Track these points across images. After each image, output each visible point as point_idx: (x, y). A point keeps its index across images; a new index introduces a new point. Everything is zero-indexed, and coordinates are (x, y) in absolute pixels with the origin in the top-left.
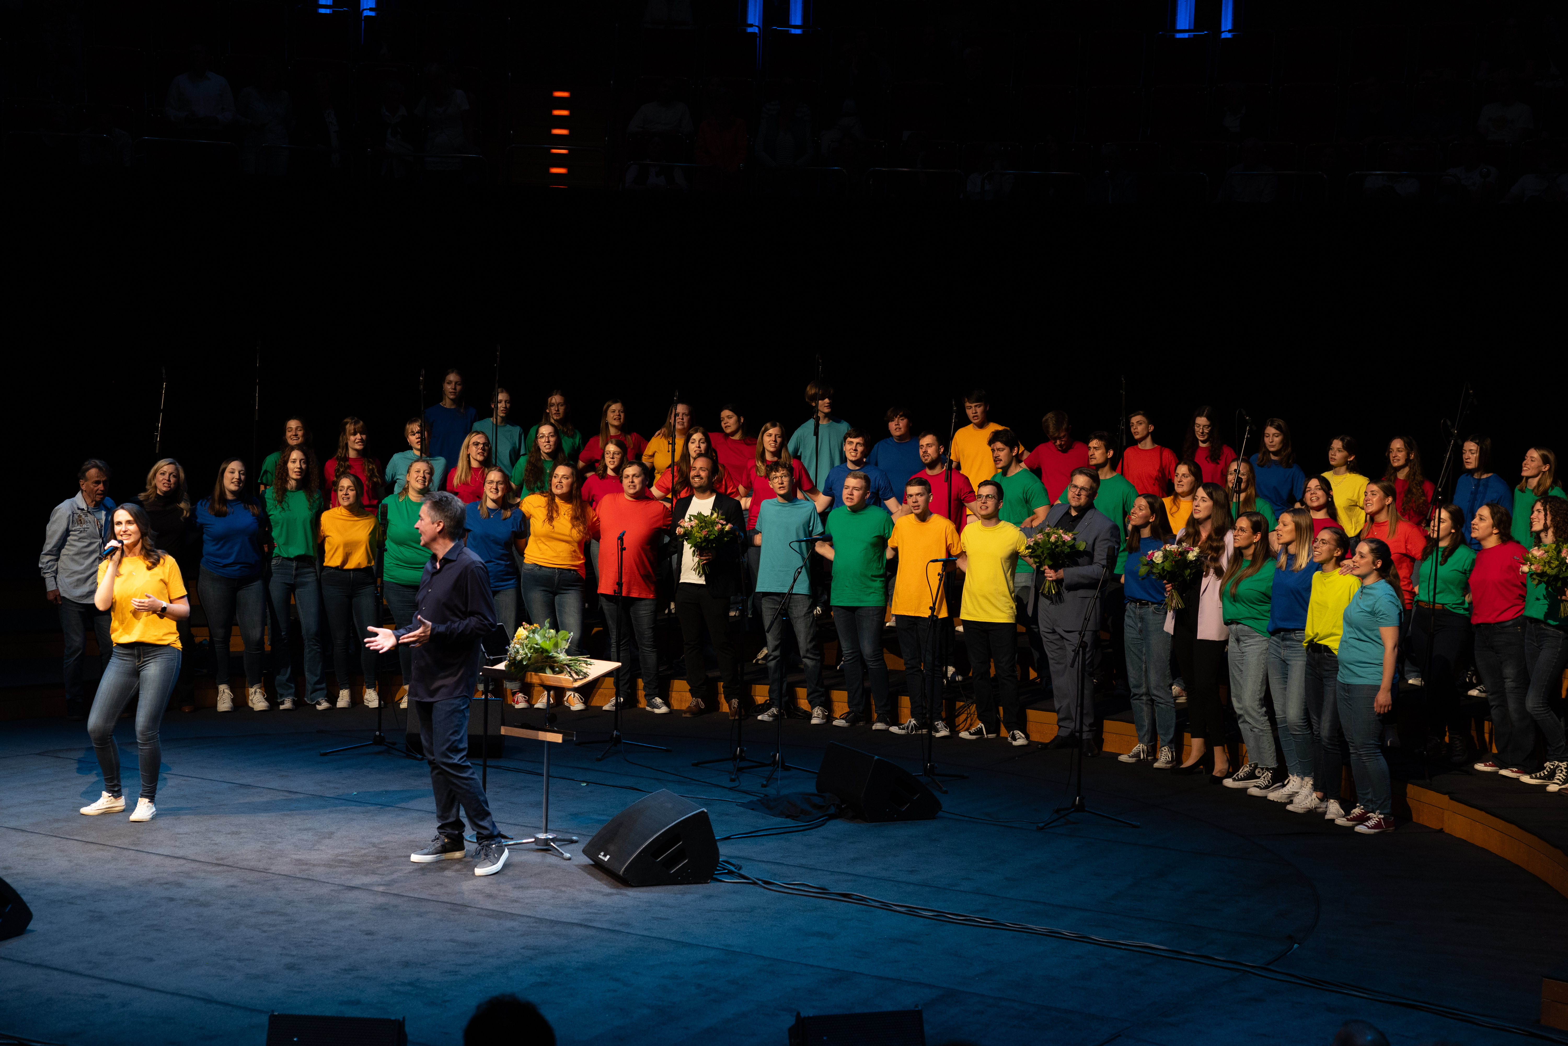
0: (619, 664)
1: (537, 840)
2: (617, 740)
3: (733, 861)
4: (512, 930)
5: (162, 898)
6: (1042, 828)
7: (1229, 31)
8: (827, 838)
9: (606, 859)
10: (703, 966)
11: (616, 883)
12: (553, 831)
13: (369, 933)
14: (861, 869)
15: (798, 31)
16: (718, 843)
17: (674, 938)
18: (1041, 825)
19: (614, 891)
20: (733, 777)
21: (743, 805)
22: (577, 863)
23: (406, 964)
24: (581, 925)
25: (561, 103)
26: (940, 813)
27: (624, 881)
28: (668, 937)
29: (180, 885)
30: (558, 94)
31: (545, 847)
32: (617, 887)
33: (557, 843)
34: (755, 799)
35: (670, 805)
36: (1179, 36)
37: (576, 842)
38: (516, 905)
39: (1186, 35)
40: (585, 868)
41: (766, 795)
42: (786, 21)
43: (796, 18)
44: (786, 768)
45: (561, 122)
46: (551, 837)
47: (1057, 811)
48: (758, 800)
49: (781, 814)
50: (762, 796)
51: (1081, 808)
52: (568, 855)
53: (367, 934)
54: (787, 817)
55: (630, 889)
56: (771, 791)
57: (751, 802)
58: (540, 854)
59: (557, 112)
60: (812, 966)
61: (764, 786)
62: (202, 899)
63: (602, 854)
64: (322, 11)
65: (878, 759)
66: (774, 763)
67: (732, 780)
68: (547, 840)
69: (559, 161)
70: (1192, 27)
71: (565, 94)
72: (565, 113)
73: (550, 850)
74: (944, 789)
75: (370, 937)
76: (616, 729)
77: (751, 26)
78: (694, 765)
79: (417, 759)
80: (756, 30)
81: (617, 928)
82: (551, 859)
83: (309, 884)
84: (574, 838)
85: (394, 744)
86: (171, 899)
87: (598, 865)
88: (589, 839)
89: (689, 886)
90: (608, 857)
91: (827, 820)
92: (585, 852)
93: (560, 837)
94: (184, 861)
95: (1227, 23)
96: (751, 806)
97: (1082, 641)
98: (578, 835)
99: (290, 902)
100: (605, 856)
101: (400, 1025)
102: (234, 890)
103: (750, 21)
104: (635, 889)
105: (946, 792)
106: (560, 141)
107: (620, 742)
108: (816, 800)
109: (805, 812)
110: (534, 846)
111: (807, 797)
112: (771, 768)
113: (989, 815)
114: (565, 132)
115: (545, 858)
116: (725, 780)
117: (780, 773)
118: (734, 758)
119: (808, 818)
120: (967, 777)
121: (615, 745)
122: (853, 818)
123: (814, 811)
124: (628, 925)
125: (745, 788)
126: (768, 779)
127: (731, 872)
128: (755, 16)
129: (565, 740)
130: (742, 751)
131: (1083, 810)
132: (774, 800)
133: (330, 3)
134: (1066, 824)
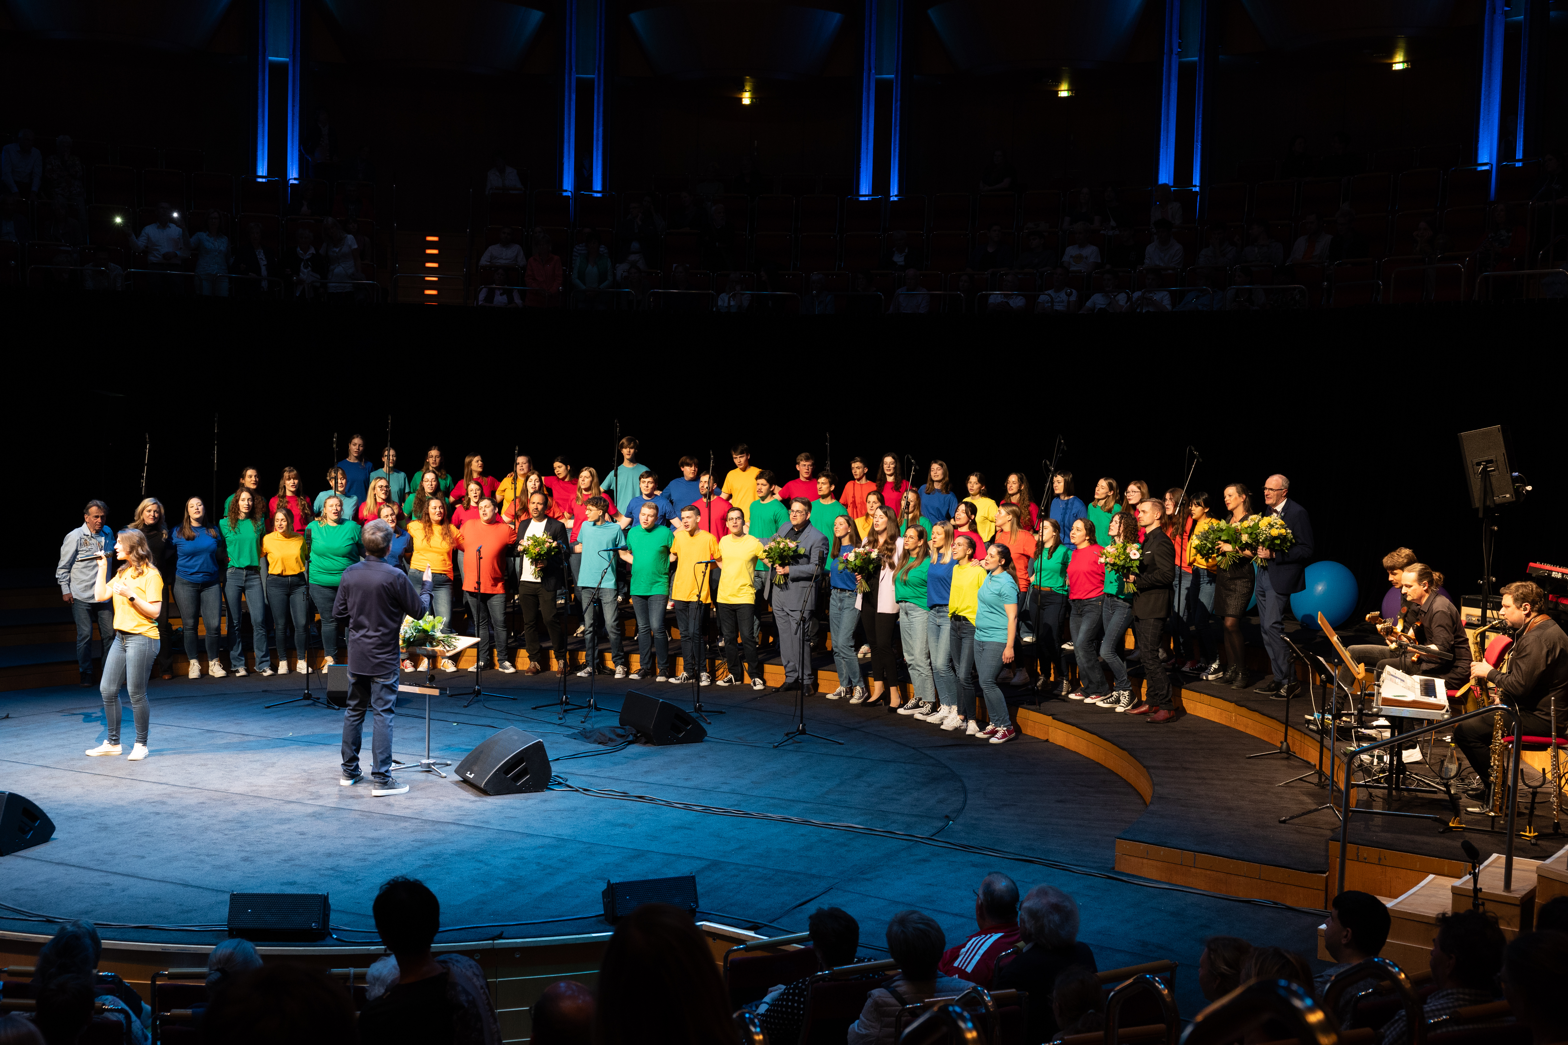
0: (479, 639)
1: (421, 765)
2: (478, 693)
3: (562, 775)
4: (405, 828)
5: (150, 813)
6: (777, 747)
7: (896, 196)
8: (627, 758)
9: (471, 776)
10: (541, 850)
11: (479, 793)
12: (433, 757)
13: (302, 834)
14: (651, 779)
15: (599, 195)
16: (551, 764)
17: (520, 831)
18: (776, 744)
19: (477, 799)
20: (561, 716)
21: (568, 736)
22: (451, 780)
23: (329, 855)
24: (454, 823)
25: (432, 245)
26: (706, 738)
27: (484, 792)
28: (516, 830)
29: (163, 803)
30: (429, 238)
31: (428, 769)
32: (480, 796)
33: (437, 766)
34: (576, 731)
35: (516, 738)
36: (862, 199)
37: (450, 765)
38: (408, 810)
39: (866, 199)
40: (456, 783)
41: (584, 729)
42: (590, 188)
43: (598, 185)
44: (598, 710)
45: (432, 258)
46: (432, 762)
47: (787, 735)
48: (579, 732)
49: (595, 742)
50: (581, 729)
51: (803, 732)
52: (444, 774)
53: (300, 834)
54: (599, 743)
55: (489, 797)
56: (588, 725)
57: (574, 733)
58: (425, 774)
59: (429, 251)
60: (618, 847)
61: (583, 722)
62: (180, 812)
63: (468, 773)
64: (260, 180)
65: (663, 702)
66: (590, 706)
67: (560, 719)
68: (429, 764)
69: (431, 285)
70: (871, 193)
71: (435, 239)
72: (435, 252)
73: (432, 771)
74: (709, 721)
75: (303, 837)
76: (477, 684)
77: (566, 191)
78: (533, 709)
79: (335, 709)
80: (570, 194)
81: (480, 825)
82: (431, 777)
83: (258, 800)
84: (449, 762)
85: (318, 699)
86: (158, 814)
87: (466, 781)
88: (460, 762)
89: (530, 794)
90: (473, 775)
91: (627, 745)
92: (457, 772)
93: (438, 762)
94: (167, 786)
95: (894, 190)
96: (574, 736)
97: (802, 617)
98: (452, 760)
99: (244, 814)
100: (471, 774)
101: (324, 899)
102: (203, 805)
103: (565, 188)
104: (492, 797)
105: (710, 723)
106: (432, 271)
107: (480, 694)
108: (620, 731)
109: (611, 740)
110: (419, 769)
111: (613, 729)
112: (587, 710)
113: (740, 738)
114: (435, 265)
115: (428, 776)
116: (555, 719)
117: (594, 713)
118: (561, 703)
119: (614, 744)
120: (725, 713)
121: (477, 696)
122: (646, 743)
123: (618, 739)
124: (487, 822)
125: (569, 724)
126: (586, 717)
127: (560, 784)
128: (568, 184)
129: (441, 694)
130: (566, 698)
131: (805, 734)
132: (590, 732)
133: (265, 174)
134: (793, 743)
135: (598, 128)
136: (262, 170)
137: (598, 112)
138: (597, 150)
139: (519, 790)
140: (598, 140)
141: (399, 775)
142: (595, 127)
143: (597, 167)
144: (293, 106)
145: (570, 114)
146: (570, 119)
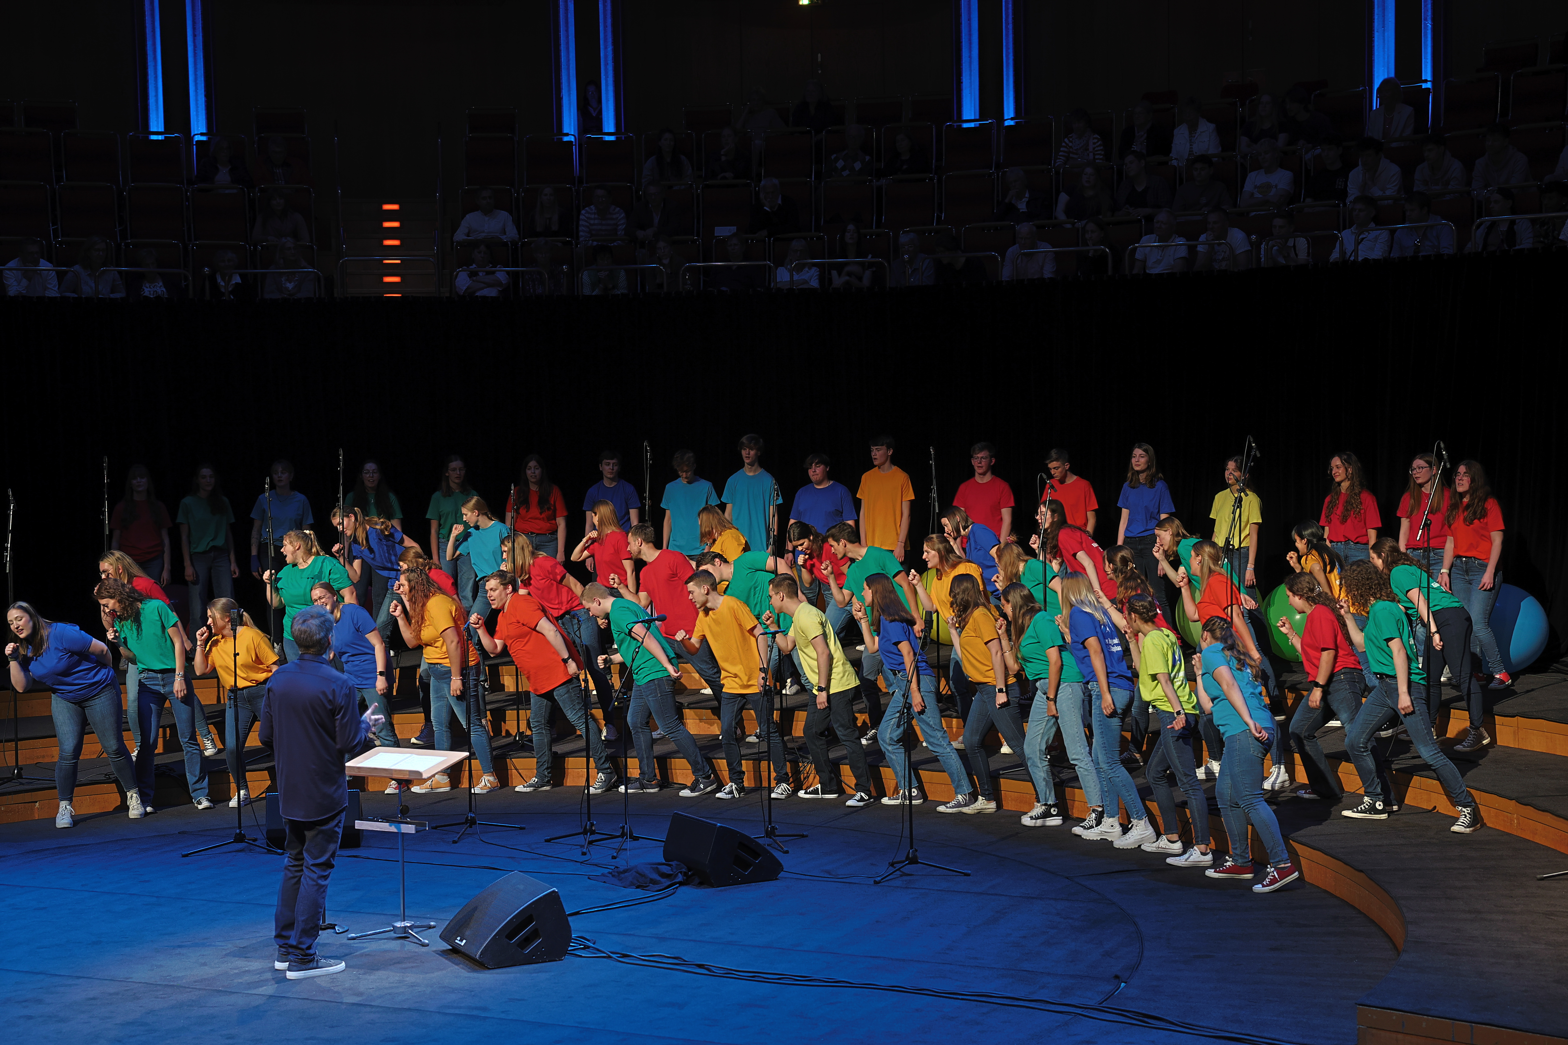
0: (468, 754)
1: (395, 929)
2: (472, 822)
3: (586, 936)
4: (371, 1022)
6: (879, 882)
7: (1012, 119)
8: (678, 906)
9: (462, 944)
11: (473, 967)
12: (411, 918)
15: (612, 138)
16: (569, 919)
17: (531, 1020)
18: (877, 879)
19: (472, 974)
20: (585, 850)
21: (595, 878)
22: (435, 949)
24: (439, 1013)
25: (391, 216)
26: (782, 874)
27: (480, 964)
28: (524, 1019)
30: (387, 207)
31: (404, 935)
32: (474, 971)
33: (415, 930)
34: (606, 871)
35: (522, 887)
36: (965, 125)
37: (434, 927)
39: (972, 125)
40: (442, 953)
41: (617, 867)
42: (599, 129)
43: (609, 125)
44: (636, 839)
45: (392, 233)
46: (409, 925)
47: (892, 865)
48: (609, 873)
49: (631, 885)
50: (613, 868)
51: (913, 861)
52: (427, 941)
53: (228, 1038)
54: (637, 887)
55: (487, 971)
56: (621, 863)
57: (603, 875)
58: (398, 941)
59: (387, 224)
60: (664, 1038)
61: (614, 858)
63: (459, 938)
64: (154, 137)
65: (721, 827)
66: (623, 834)
67: (584, 854)
68: (405, 927)
69: (392, 270)
70: (977, 117)
71: (395, 207)
72: (396, 224)
73: (409, 938)
74: (786, 849)
75: (231, 1041)
76: (471, 810)
77: (567, 135)
78: (547, 841)
79: (274, 853)
80: (572, 139)
81: (475, 1013)
82: (408, 946)
83: (169, 991)
84: (432, 923)
85: (255, 840)
86: (30, 1018)
87: (455, 951)
88: (447, 923)
89: (544, 964)
90: (464, 941)
91: (677, 888)
92: (443, 937)
93: (418, 923)
95: (1009, 111)
96: (603, 879)
97: (906, 702)
98: (436, 919)
99: (150, 1012)
100: (461, 940)
103: (565, 132)
104: (491, 971)
105: (787, 852)
106: (392, 251)
107: (475, 823)
108: (665, 869)
109: (654, 882)
110: (392, 934)
111: (655, 867)
112: (620, 839)
113: (829, 872)
114: (396, 242)
115: (403, 946)
116: (577, 855)
117: (629, 844)
118: (585, 832)
119: (657, 887)
120: (807, 836)
121: (471, 827)
122: (701, 884)
123: (663, 880)
124: (484, 1009)
125: (595, 862)
126: (620, 850)
127: (586, 947)
128: (570, 126)
129: (417, 831)
130: (592, 825)
131: (917, 863)
132: (625, 871)
133: (161, 129)
134: (901, 876)
135: (606, 48)
136: (157, 123)
137: (605, 27)
138: (607, 77)
139: (528, 960)
140: (606, 64)
141: (365, 945)
142: (602, 47)
143: (607, 100)
144: (194, 36)
145: (567, 31)
146: (567, 37)
